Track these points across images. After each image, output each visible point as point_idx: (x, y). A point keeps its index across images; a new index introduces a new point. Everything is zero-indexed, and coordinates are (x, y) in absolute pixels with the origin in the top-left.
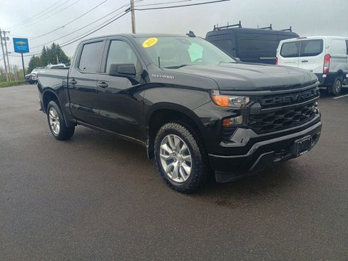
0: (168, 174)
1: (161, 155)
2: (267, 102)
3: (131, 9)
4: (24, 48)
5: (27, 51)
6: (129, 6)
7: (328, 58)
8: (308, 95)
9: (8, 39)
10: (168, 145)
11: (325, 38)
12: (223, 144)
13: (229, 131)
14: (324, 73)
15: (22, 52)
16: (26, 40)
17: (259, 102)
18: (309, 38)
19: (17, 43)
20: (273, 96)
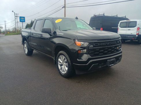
0: (61, 70)
1: (58, 63)
2: (95, 45)
3: (65, 7)
4: (24, 20)
5: (24, 21)
6: (64, 6)
7: (138, 29)
8: (114, 43)
9: (18, 17)
10: (61, 59)
11: (138, 21)
12: (78, 60)
13: (81, 55)
14: (137, 35)
15: (23, 22)
16: (24, 17)
17: (92, 44)
18: (131, 20)
19: (21, 18)
20: (98, 42)
